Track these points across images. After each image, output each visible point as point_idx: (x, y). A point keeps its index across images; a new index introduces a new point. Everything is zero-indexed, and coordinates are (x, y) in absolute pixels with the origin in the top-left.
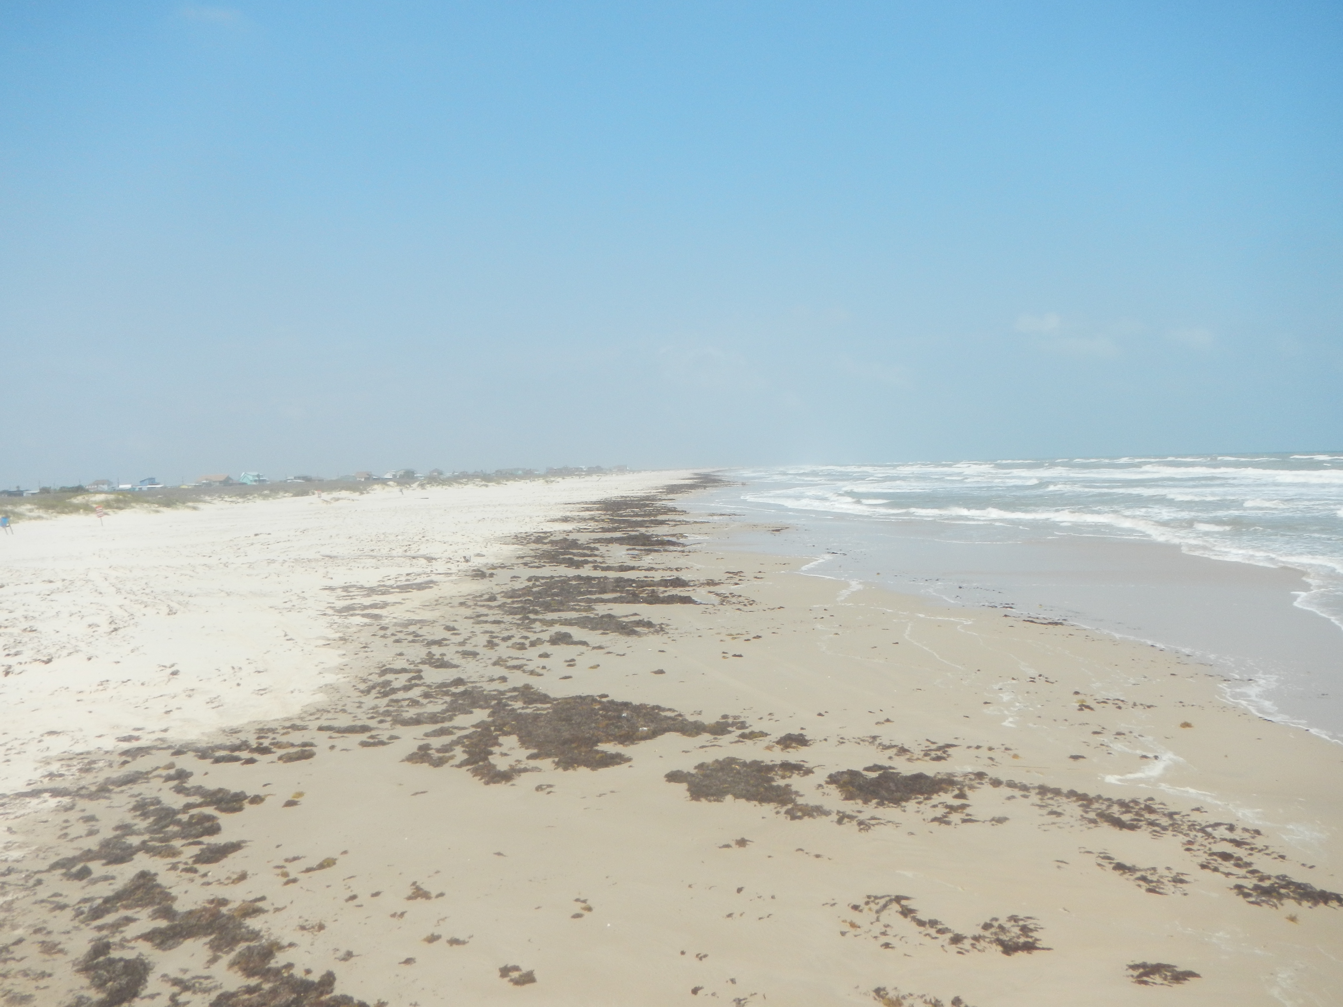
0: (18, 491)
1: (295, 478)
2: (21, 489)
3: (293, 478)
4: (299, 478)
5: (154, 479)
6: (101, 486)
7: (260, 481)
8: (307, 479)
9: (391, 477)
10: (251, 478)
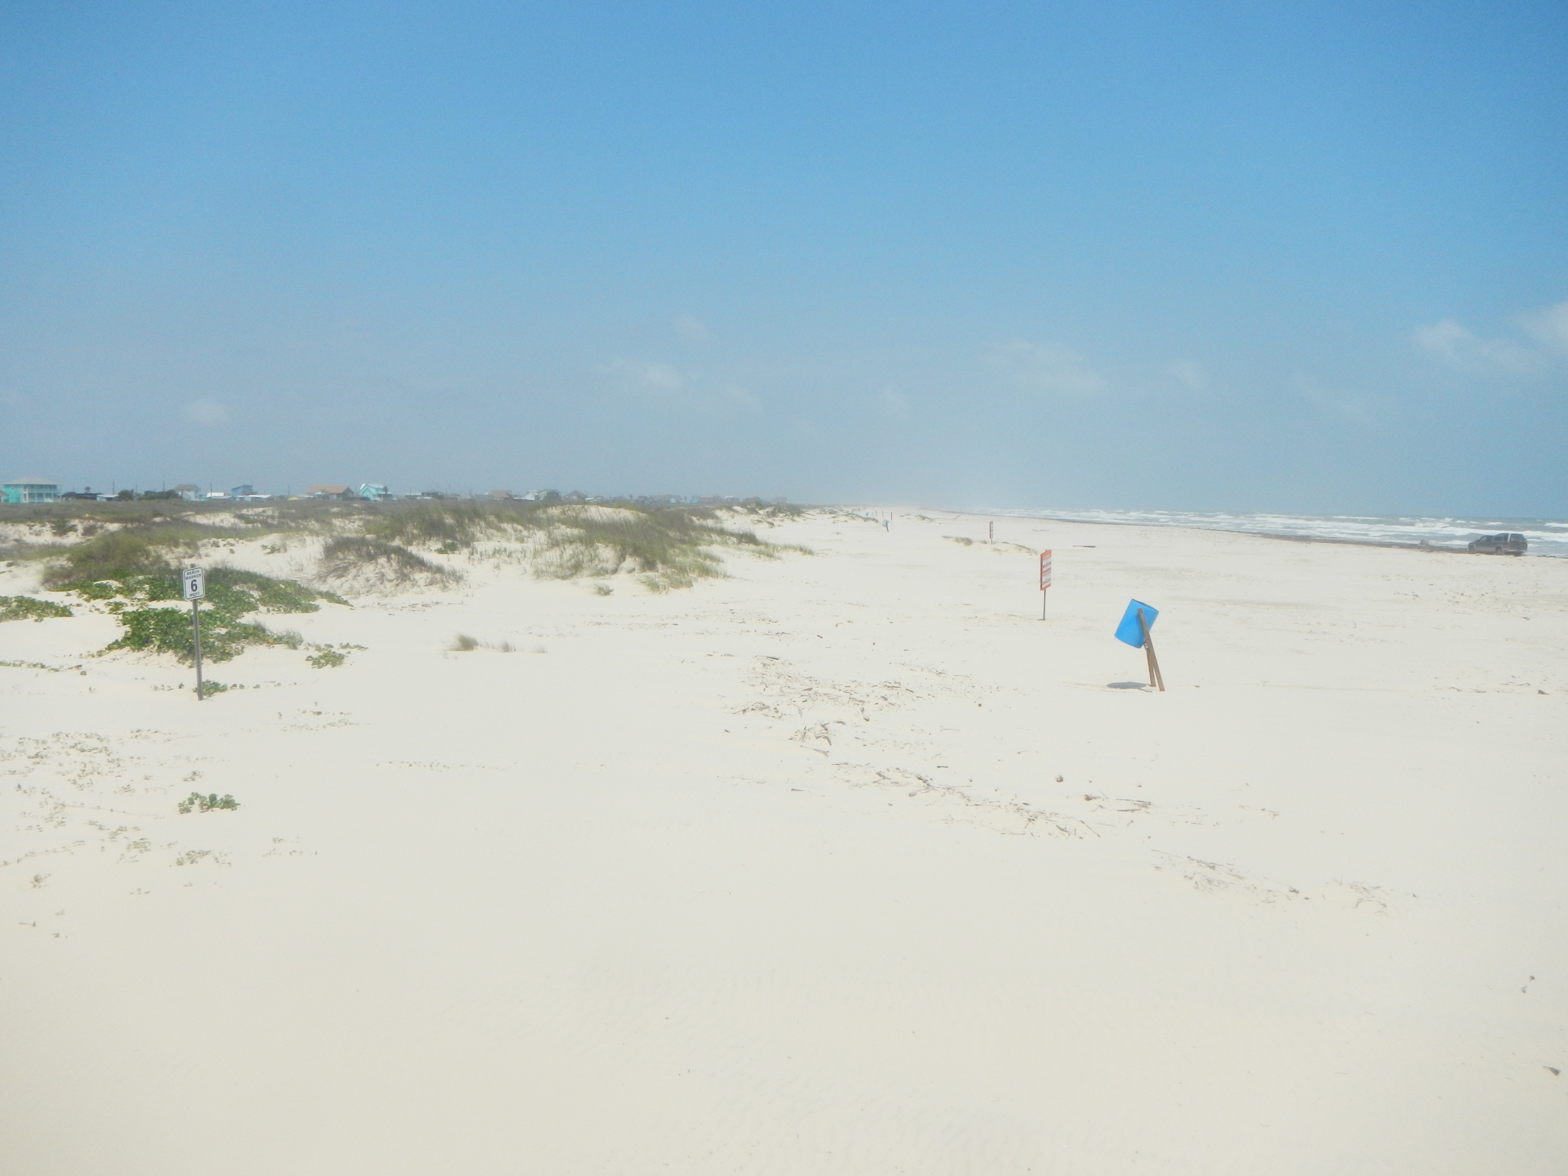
2: (92, 491)
3: (420, 494)
4: (428, 494)
6: (187, 493)
7: (385, 496)
10: (374, 491)
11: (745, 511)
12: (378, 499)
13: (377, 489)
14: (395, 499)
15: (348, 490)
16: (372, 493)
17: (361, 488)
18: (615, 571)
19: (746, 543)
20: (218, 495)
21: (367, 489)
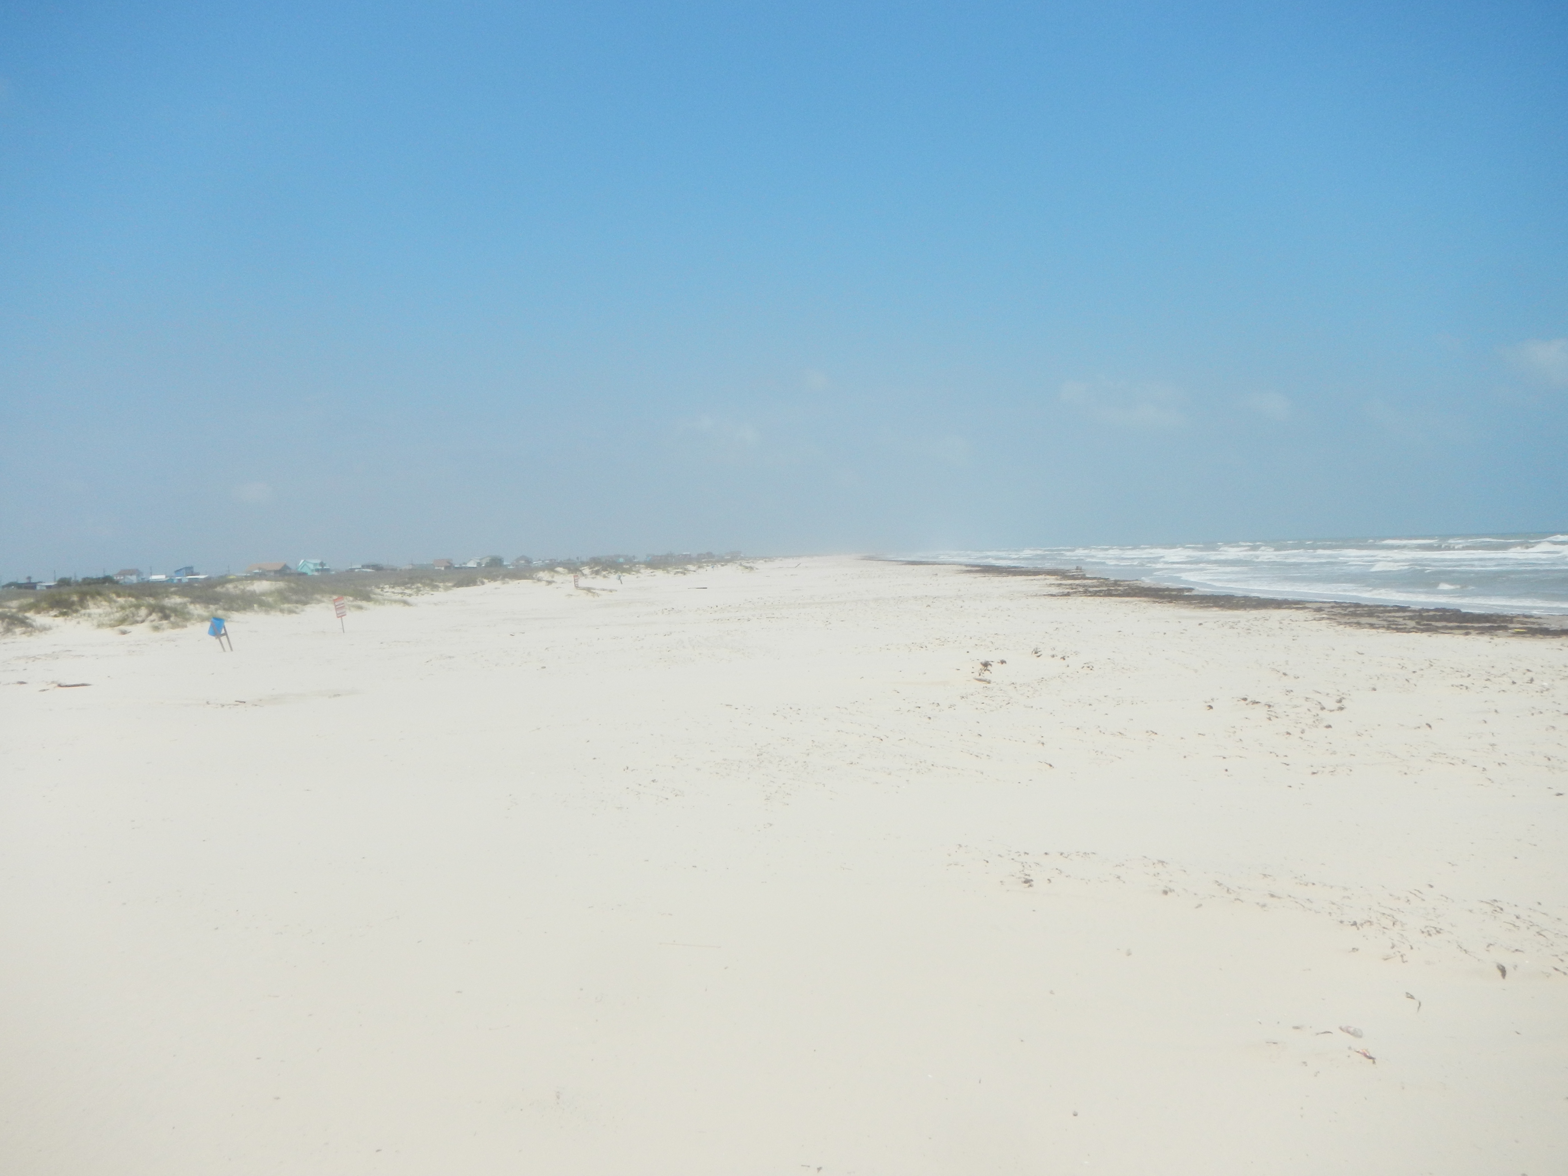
0: (30, 583)
1: (363, 567)
2: (33, 581)
3: (360, 567)
4: (368, 567)
5: (192, 568)
6: (129, 577)
7: (323, 570)
8: (377, 568)
9: (475, 566)
10: (312, 567)
11: (566, 571)
12: (316, 574)
13: (315, 564)
14: (333, 573)
15: (286, 567)
16: (309, 569)
17: (300, 564)
18: (143, 621)
19: (359, 600)
20: (159, 578)
21: (305, 565)
